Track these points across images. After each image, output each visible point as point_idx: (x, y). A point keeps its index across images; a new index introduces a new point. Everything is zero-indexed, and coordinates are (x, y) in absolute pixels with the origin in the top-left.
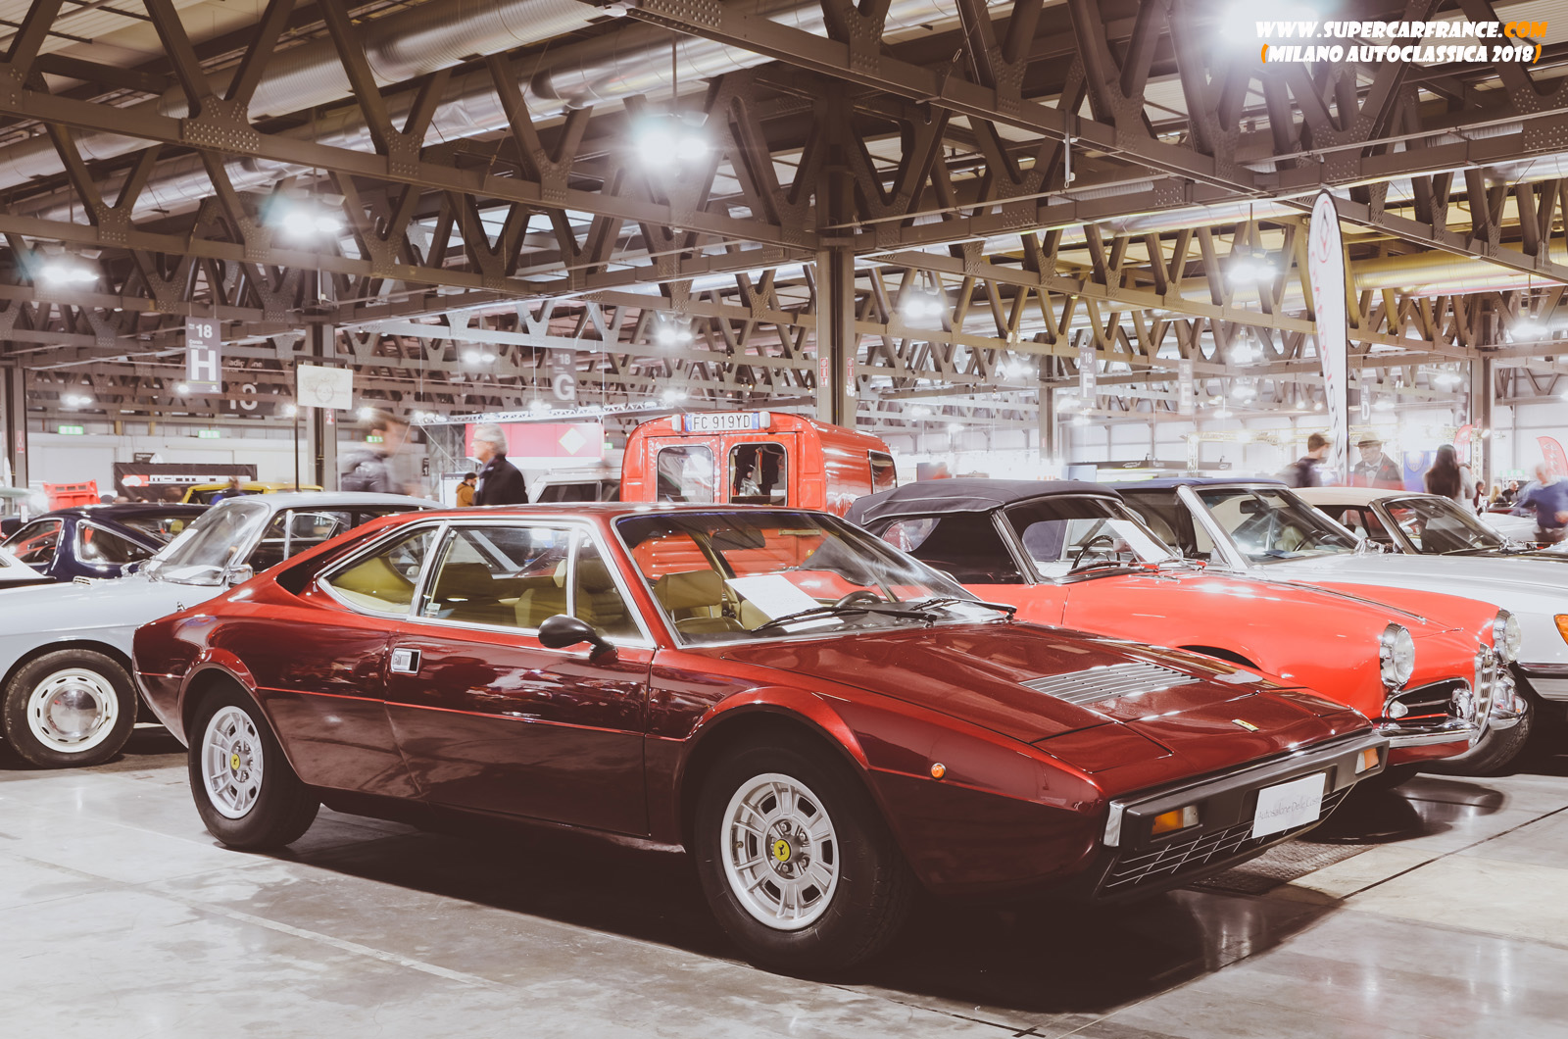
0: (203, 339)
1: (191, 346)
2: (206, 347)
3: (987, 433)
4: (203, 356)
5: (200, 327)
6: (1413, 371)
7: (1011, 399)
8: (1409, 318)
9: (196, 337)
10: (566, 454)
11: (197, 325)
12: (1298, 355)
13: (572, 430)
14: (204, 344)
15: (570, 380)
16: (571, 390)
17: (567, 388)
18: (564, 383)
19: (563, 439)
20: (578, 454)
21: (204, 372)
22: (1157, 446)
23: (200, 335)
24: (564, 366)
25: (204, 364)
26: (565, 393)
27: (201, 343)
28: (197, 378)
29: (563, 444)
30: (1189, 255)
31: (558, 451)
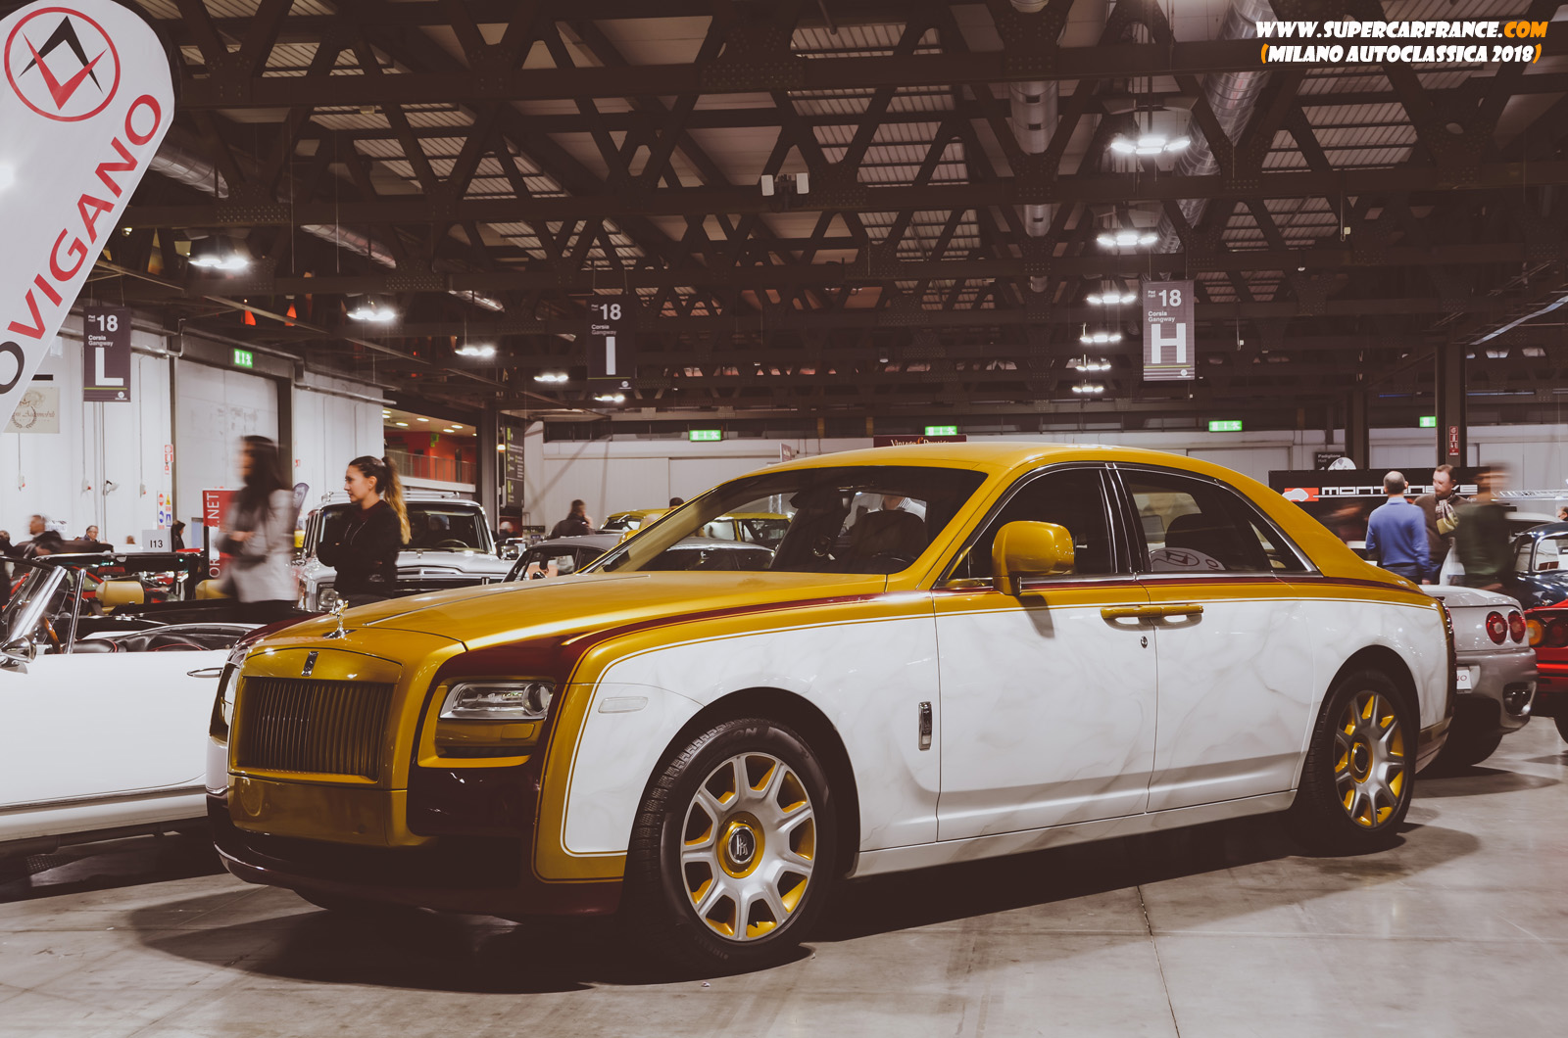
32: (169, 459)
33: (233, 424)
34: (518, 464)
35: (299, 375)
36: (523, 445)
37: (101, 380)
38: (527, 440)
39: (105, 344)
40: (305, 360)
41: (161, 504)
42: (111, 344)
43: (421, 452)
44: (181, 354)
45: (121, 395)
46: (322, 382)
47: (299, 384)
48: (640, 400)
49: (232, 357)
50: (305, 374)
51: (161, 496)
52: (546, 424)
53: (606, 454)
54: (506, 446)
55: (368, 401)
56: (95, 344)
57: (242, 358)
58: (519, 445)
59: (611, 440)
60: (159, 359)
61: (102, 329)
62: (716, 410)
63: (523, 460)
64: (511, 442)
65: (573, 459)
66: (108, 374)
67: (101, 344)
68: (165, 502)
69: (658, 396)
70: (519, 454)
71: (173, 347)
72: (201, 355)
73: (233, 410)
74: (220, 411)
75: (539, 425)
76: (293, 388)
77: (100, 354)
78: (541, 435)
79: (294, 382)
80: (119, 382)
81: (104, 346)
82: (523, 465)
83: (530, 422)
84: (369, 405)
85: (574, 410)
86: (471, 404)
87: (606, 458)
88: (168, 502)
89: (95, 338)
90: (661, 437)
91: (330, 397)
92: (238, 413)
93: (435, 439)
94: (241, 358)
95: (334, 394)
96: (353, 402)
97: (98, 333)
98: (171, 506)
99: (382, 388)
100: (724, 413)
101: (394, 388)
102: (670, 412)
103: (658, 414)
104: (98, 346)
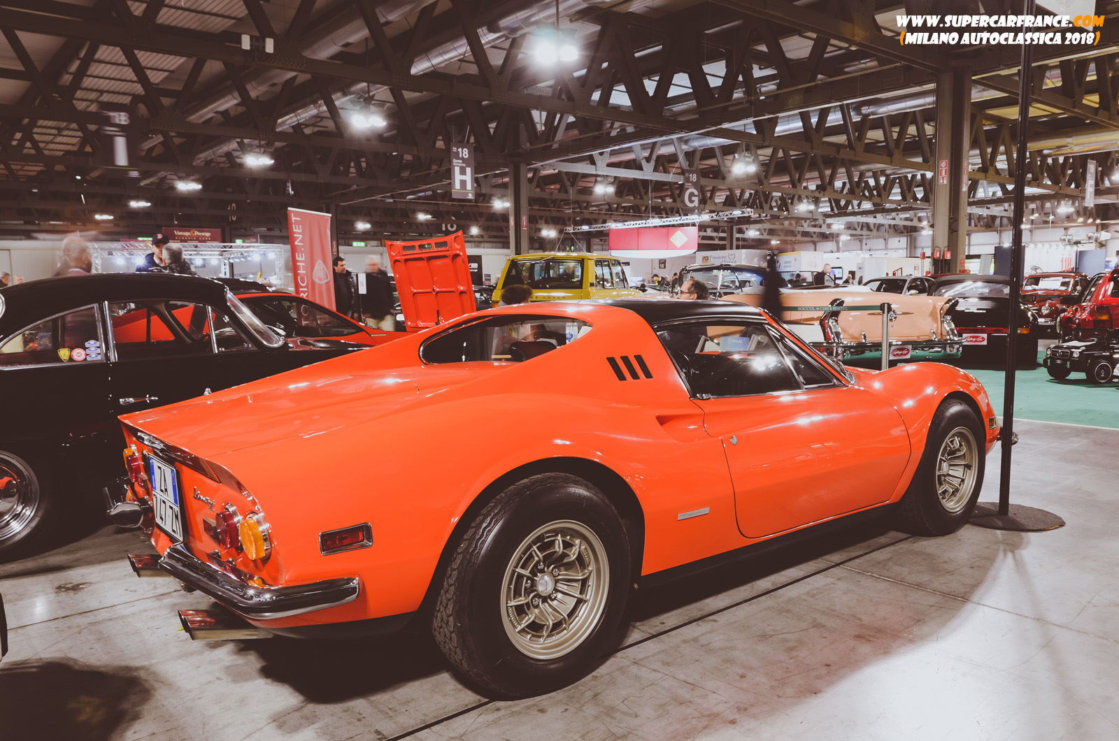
0: (463, 159)
1: (454, 164)
2: (464, 165)
3: (861, 241)
4: (463, 172)
5: (460, 150)
6: (1043, 206)
7: (897, 218)
8: (1046, 175)
9: (458, 158)
10: (675, 248)
11: (458, 148)
12: (974, 197)
13: (679, 231)
14: (463, 163)
15: (696, 193)
16: (696, 199)
17: (693, 198)
18: (692, 195)
19: (673, 237)
20: (682, 248)
21: (463, 183)
22: (971, 247)
23: (461, 156)
24: (692, 182)
25: (463, 177)
26: (692, 202)
27: (461, 161)
28: (459, 188)
29: (673, 241)
30: (907, 136)
31: (670, 246)
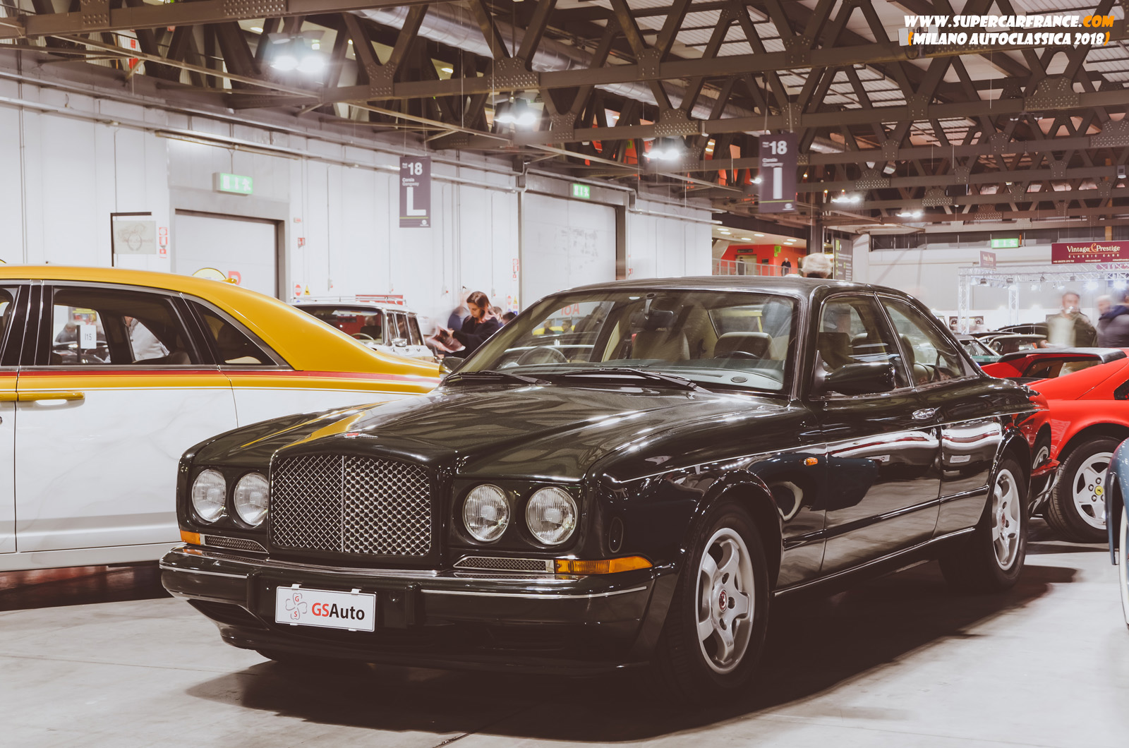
32: (516, 269)
33: (575, 242)
34: (846, 269)
35: (632, 202)
36: (852, 254)
37: (411, 212)
38: (855, 250)
39: (414, 184)
40: (637, 192)
41: (509, 304)
42: (417, 184)
43: (766, 261)
44: (525, 189)
45: (424, 222)
46: (655, 208)
47: (632, 210)
48: (950, 215)
49: (570, 190)
50: (637, 201)
51: (509, 297)
52: (872, 237)
53: (920, 260)
54: (835, 255)
55: (697, 222)
56: (407, 184)
57: (581, 191)
58: (848, 254)
59: (925, 249)
60: (508, 194)
61: (412, 173)
62: (1015, 222)
63: (852, 266)
64: (839, 252)
65: (893, 264)
66: (416, 207)
67: (411, 184)
68: (512, 302)
69: (966, 211)
70: (847, 261)
71: (520, 184)
72: (544, 189)
73: (575, 231)
74: (563, 232)
75: (866, 238)
76: (627, 213)
77: (410, 192)
78: (868, 245)
79: (628, 208)
80: (423, 212)
81: (413, 186)
82: (852, 270)
83: (857, 235)
84: (698, 224)
85: (886, 225)
86: (799, 222)
87: (920, 264)
88: (515, 302)
89: (407, 180)
90: (969, 245)
91: (662, 219)
92: (580, 233)
93: (778, 250)
94: (579, 191)
95: (666, 217)
96: (682, 222)
97: (409, 176)
98: (518, 305)
99: (711, 211)
100: (1023, 223)
101: (721, 211)
102: (976, 224)
103: (965, 226)
104: (409, 186)
